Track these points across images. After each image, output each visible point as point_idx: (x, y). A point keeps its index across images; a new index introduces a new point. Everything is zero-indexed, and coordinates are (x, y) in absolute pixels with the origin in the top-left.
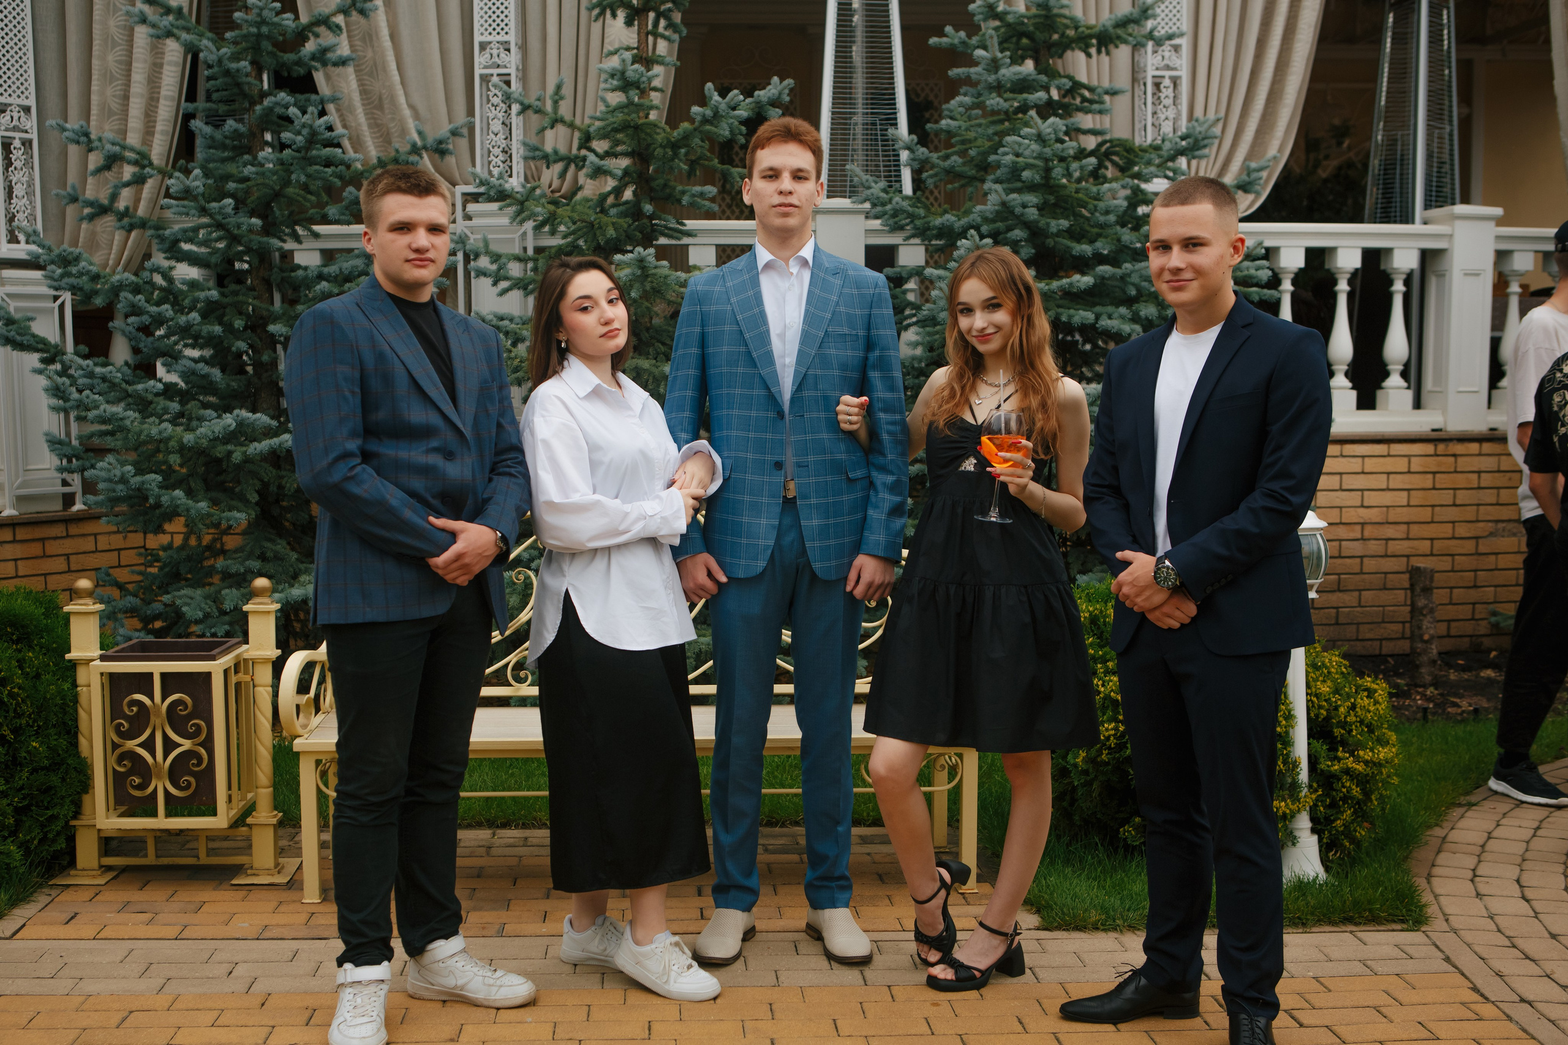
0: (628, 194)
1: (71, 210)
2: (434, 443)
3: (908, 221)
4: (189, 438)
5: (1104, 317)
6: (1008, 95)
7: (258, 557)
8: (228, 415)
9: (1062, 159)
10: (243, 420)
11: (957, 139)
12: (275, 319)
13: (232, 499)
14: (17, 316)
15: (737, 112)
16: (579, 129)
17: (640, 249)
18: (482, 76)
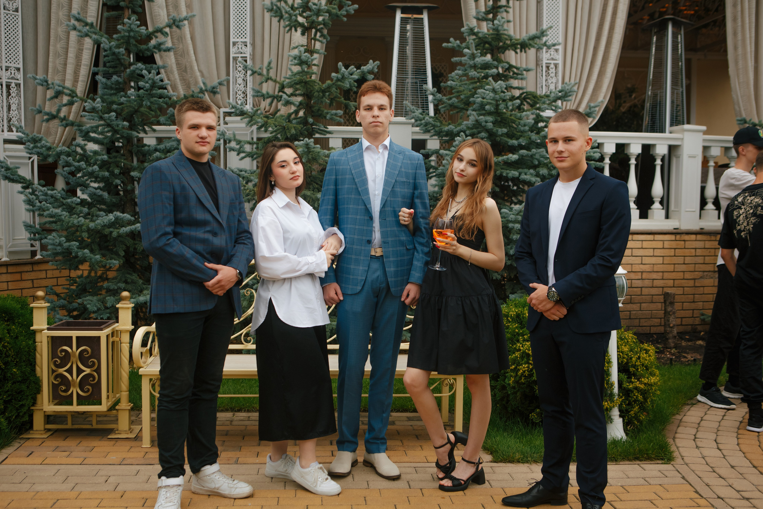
0: (301, 114)
1: (38, 117)
2: (208, 229)
3: (432, 128)
4: (92, 225)
5: (523, 174)
6: (479, 70)
7: (124, 282)
8: (111, 214)
9: (504, 101)
10: (118, 217)
11: (455, 90)
12: (134, 169)
13: (112, 254)
14: (12, 166)
15: (353, 76)
16: (279, 83)
17: (307, 139)
18: (234, 58)
